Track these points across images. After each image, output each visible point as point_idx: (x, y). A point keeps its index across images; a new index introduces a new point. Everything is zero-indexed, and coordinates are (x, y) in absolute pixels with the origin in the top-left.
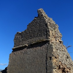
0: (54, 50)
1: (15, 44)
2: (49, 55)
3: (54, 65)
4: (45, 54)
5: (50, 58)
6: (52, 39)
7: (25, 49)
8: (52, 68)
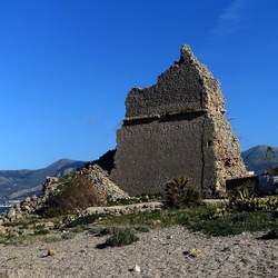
0: (216, 129)
1: (128, 110)
2: (206, 137)
3: (216, 154)
4: (199, 136)
5: (210, 142)
6: (211, 110)
7: (155, 123)
8: (213, 159)
